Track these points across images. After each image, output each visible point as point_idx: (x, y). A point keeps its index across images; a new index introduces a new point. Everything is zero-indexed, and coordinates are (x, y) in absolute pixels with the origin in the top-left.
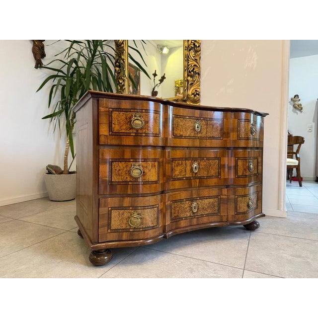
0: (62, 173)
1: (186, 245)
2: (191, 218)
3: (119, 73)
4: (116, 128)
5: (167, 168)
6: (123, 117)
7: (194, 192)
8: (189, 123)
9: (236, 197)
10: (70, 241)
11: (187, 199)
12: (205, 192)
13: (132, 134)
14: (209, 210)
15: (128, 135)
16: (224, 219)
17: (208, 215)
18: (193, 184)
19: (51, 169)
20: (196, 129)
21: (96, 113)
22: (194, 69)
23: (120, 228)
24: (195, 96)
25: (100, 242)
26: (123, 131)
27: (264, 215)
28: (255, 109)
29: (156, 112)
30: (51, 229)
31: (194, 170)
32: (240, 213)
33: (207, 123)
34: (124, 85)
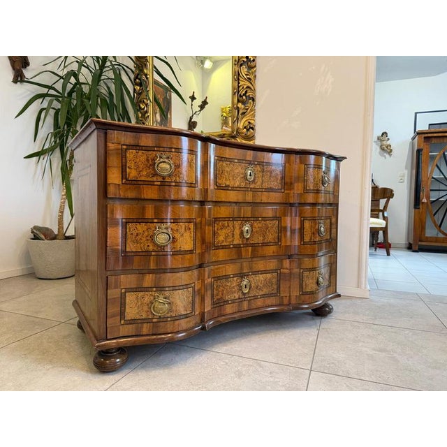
0: (55, 238)
1: (232, 338)
2: (240, 300)
3: (139, 94)
4: (132, 174)
5: (207, 232)
6: (143, 158)
7: (244, 264)
8: (238, 169)
9: (301, 271)
10: (65, 337)
11: (235, 275)
12: (260, 265)
13: (156, 183)
14: (265, 290)
15: (151, 183)
16: (286, 301)
17: (263, 296)
18: (243, 254)
19: (38, 233)
20: (249, 177)
21: (102, 151)
22: (246, 92)
23: (138, 317)
24: (248, 130)
25: (108, 338)
26: (143, 179)
27: (339, 296)
28: (328, 152)
29: (192, 152)
30: (38, 320)
31: (245, 234)
32: (306, 293)
33: (263, 169)
34: (147, 112)
